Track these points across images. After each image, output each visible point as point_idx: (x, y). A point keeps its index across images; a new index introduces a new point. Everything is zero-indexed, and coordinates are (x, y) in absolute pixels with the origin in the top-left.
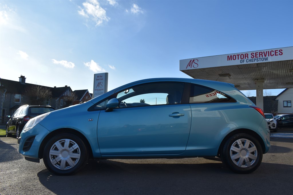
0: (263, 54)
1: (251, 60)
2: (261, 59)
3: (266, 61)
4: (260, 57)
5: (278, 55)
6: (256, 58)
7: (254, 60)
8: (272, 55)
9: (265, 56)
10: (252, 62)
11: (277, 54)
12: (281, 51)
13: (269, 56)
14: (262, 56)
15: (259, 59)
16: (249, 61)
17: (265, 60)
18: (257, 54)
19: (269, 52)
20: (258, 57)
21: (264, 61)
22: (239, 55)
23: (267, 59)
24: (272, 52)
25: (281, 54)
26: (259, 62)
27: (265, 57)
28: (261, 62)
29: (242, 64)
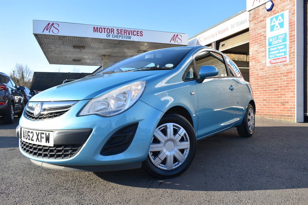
0: (127, 32)
1: (116, 36)
2: (125, 37)
3: (129, 40)
4: (124, 34)
5: (139, 36)
6: (121, 35)
7: (120, 37)
8: (134, 35)
9: (129, 34)
10: (117, 38)
11: (138, 34)
12: (141, 32)
13: (132, 35)
14: (126, 34)
15: (124, 37)
16: (115, 36)
17: (129, 38)
18: (122, 31)
19: (132, 31)
20: (123, 34)
21: (128, 40)
22: (106, 28)
23: (130, 38)
24: (134, 32)
25: (141, 35)
26: (123, 39)
27: (129, 36)
28: (125, 39)
29: (108, 38)
